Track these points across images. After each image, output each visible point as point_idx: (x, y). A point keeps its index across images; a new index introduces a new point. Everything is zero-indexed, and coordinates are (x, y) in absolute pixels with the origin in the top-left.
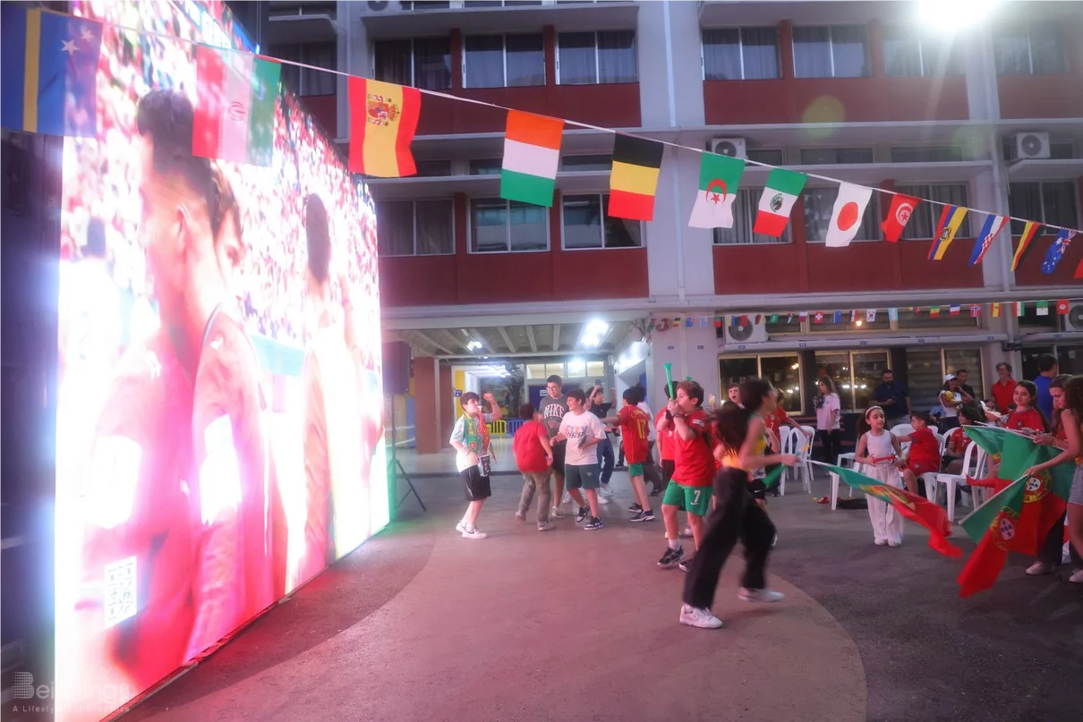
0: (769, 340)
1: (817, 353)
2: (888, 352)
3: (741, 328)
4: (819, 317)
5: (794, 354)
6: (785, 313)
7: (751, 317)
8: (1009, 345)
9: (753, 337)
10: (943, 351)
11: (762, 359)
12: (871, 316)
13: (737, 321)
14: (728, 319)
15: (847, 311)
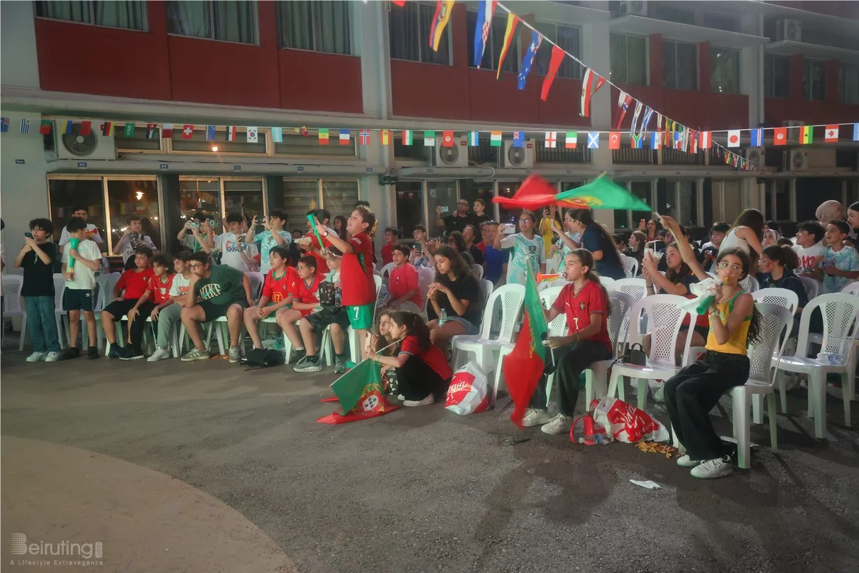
0: (120, 157)
1: (181, 178)
2: (263, 180)
3: (80, 139)
4: (188, 131)
5: (152, 178)
6: (143, 124)
7: (96, 124)
8: (385, 178)
9: (96, 154)
10: (321, 181)
11: (109, 182)
12: (252, 135)
13: (73, 130)
14: (61, 124)
15: (222, 128)
